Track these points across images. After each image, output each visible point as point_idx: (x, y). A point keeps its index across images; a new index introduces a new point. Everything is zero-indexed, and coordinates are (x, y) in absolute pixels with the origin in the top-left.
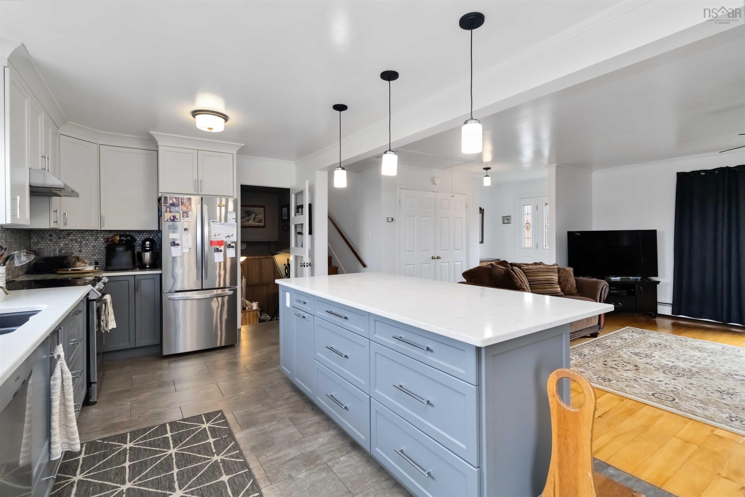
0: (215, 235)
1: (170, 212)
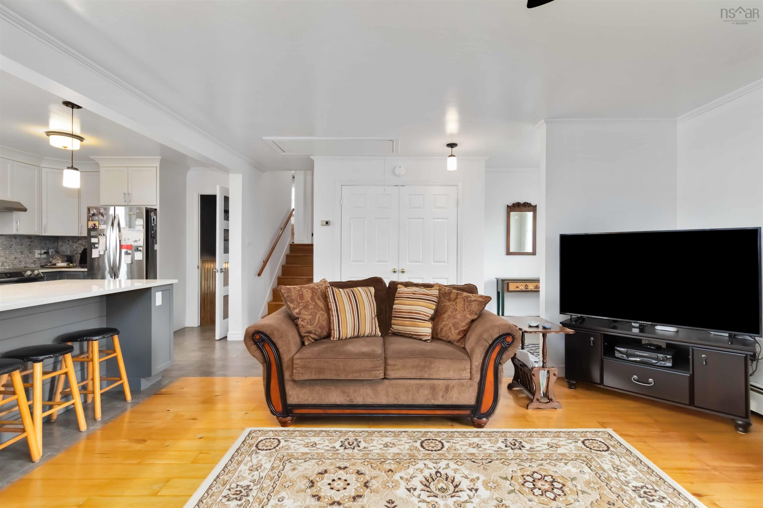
0: (125, 240)
1: (92, 221)
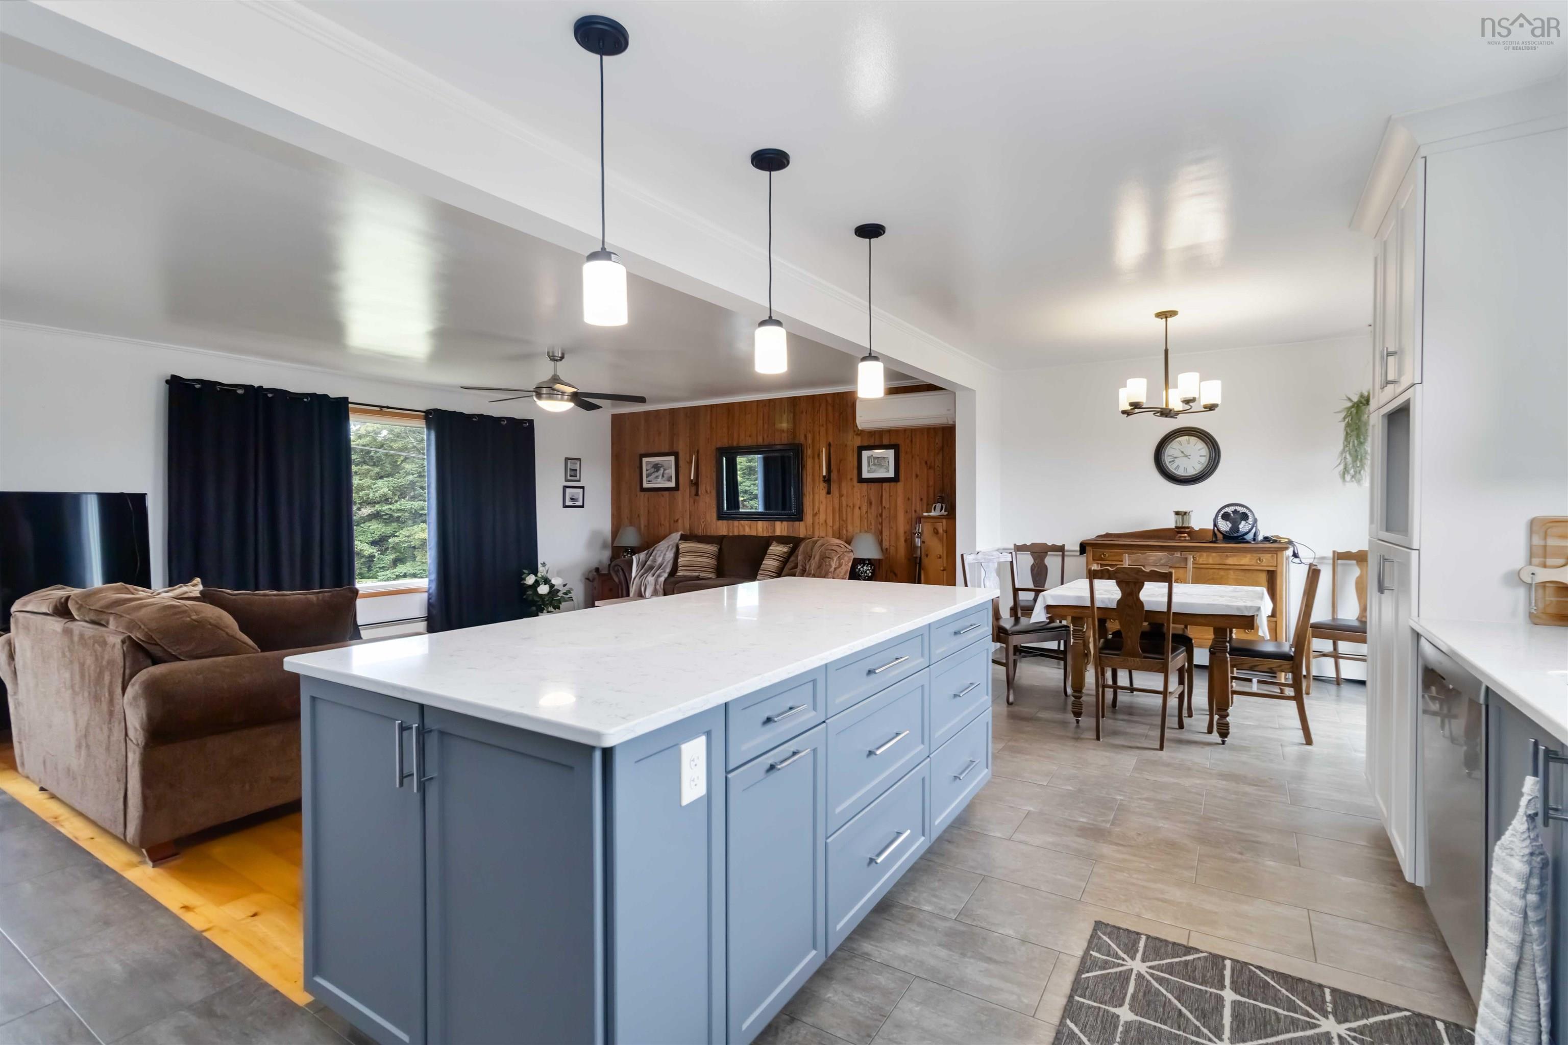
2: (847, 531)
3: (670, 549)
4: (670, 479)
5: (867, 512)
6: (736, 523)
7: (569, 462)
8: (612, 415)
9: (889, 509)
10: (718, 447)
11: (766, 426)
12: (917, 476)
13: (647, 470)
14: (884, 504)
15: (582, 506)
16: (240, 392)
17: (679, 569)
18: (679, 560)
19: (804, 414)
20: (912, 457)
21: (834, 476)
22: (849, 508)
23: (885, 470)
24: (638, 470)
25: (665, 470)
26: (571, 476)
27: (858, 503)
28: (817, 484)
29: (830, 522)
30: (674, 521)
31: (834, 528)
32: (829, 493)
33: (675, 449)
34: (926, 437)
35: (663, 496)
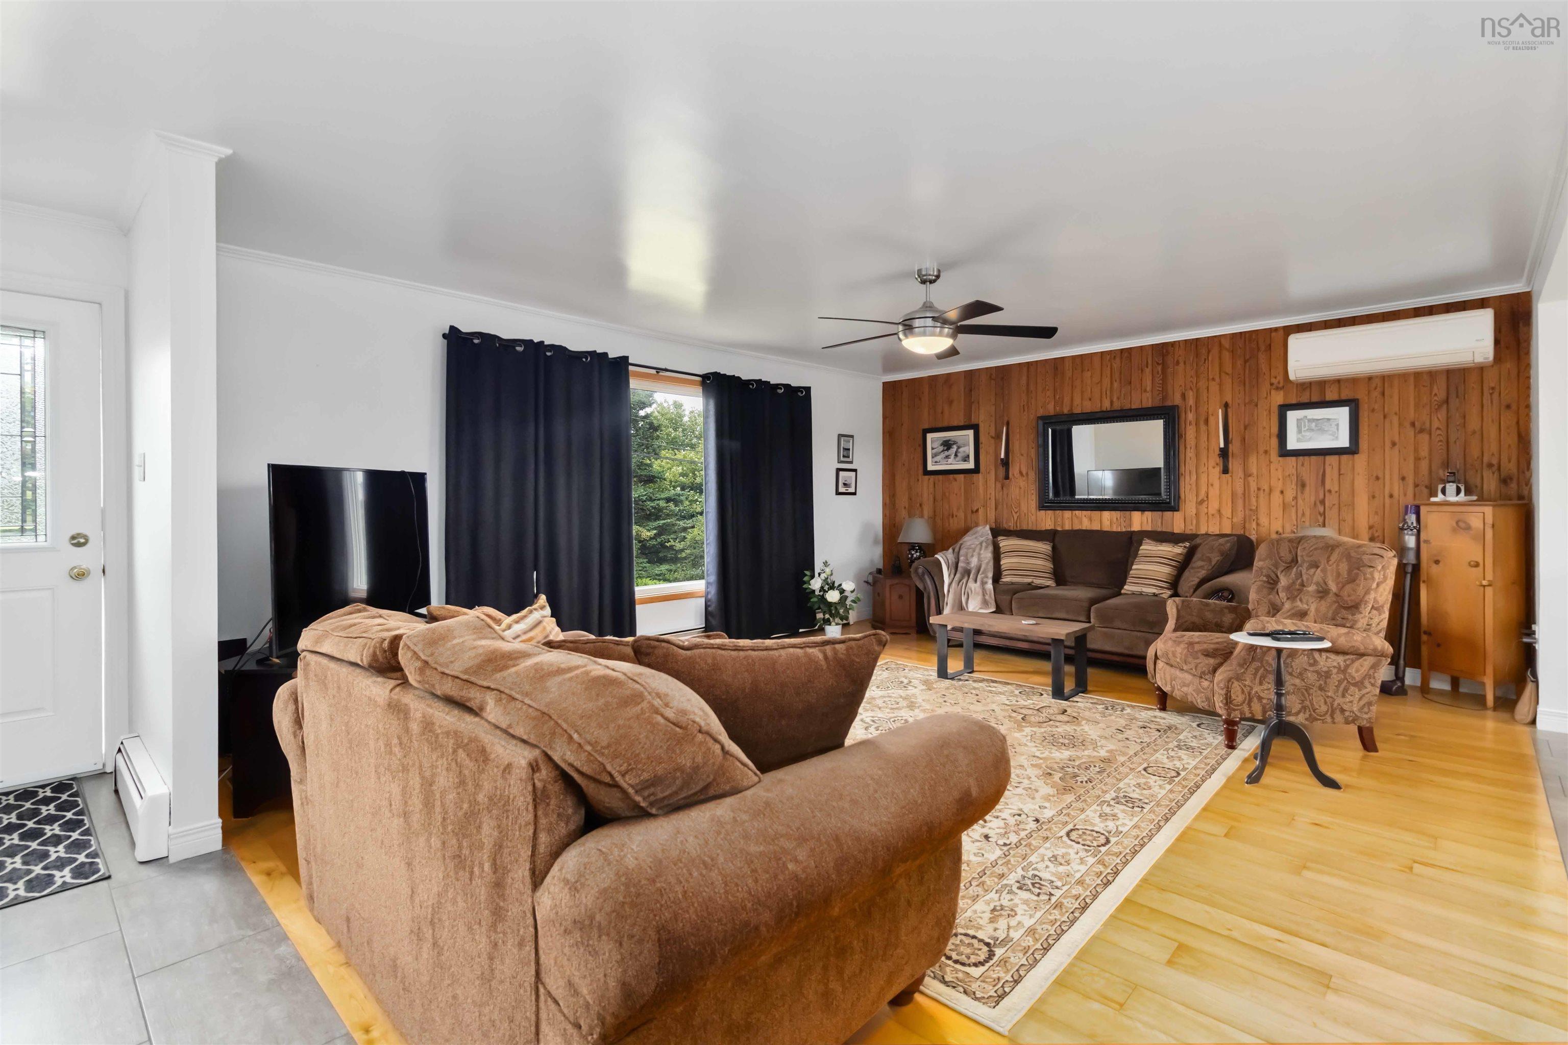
2: (1258, 524)
3: (983, 548)
4: (966, 459)
5: (1295, 498)
6: (1068, 514)
7: (842, 439)
8: (883, 383)
9: (1339, 492)
10: (1039, 415)
11: (1116, 385)
12: (1394, 444)
13: (933, 449)
14: (1327, 487)
15: (854, 494)
16: (520, 349)
17: (1005, 573)
18: (1002, 563)
19: (1182, 364)
20: (1385, 417)
21: (1234, 448)
22: (1261, 493)
23: (1331, 437)
24: (920, 450)
25: (959, 447)
26: (844, 456)
27: (1279, 486)
28: (1204, 459)
29: (1227, 512)
30: (972, 512)
31: (1235, 520)
32: (1225, 471)
33: (974, 421)
34: (1412, 387)
35: (955, 480)
